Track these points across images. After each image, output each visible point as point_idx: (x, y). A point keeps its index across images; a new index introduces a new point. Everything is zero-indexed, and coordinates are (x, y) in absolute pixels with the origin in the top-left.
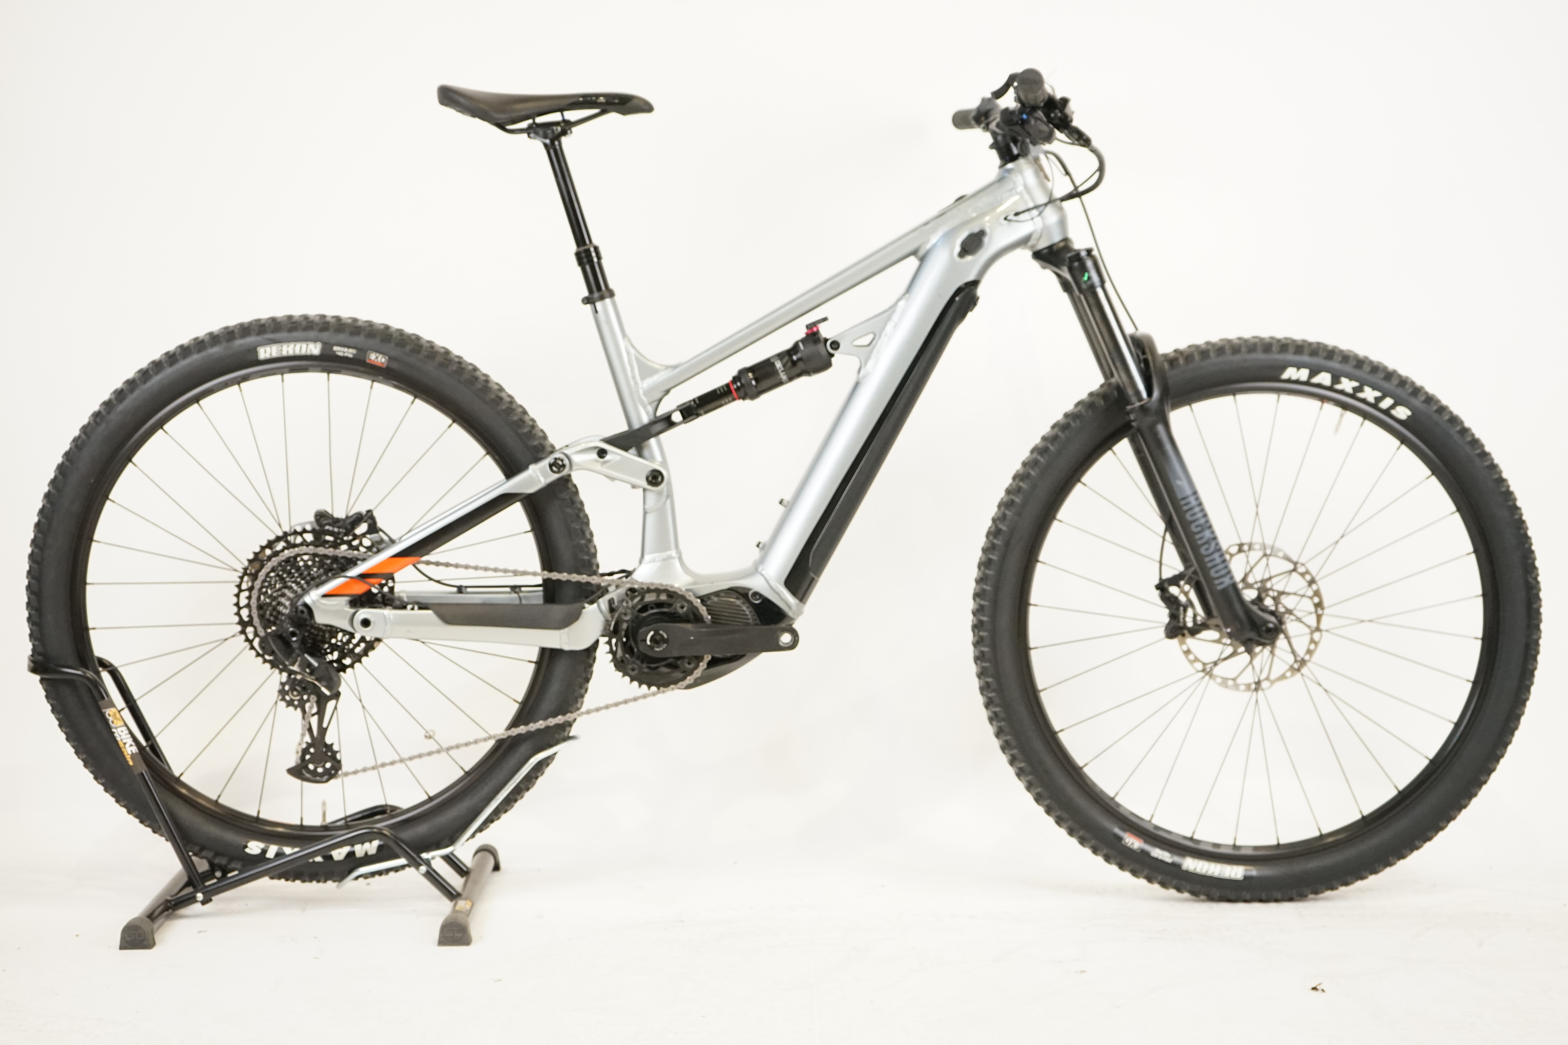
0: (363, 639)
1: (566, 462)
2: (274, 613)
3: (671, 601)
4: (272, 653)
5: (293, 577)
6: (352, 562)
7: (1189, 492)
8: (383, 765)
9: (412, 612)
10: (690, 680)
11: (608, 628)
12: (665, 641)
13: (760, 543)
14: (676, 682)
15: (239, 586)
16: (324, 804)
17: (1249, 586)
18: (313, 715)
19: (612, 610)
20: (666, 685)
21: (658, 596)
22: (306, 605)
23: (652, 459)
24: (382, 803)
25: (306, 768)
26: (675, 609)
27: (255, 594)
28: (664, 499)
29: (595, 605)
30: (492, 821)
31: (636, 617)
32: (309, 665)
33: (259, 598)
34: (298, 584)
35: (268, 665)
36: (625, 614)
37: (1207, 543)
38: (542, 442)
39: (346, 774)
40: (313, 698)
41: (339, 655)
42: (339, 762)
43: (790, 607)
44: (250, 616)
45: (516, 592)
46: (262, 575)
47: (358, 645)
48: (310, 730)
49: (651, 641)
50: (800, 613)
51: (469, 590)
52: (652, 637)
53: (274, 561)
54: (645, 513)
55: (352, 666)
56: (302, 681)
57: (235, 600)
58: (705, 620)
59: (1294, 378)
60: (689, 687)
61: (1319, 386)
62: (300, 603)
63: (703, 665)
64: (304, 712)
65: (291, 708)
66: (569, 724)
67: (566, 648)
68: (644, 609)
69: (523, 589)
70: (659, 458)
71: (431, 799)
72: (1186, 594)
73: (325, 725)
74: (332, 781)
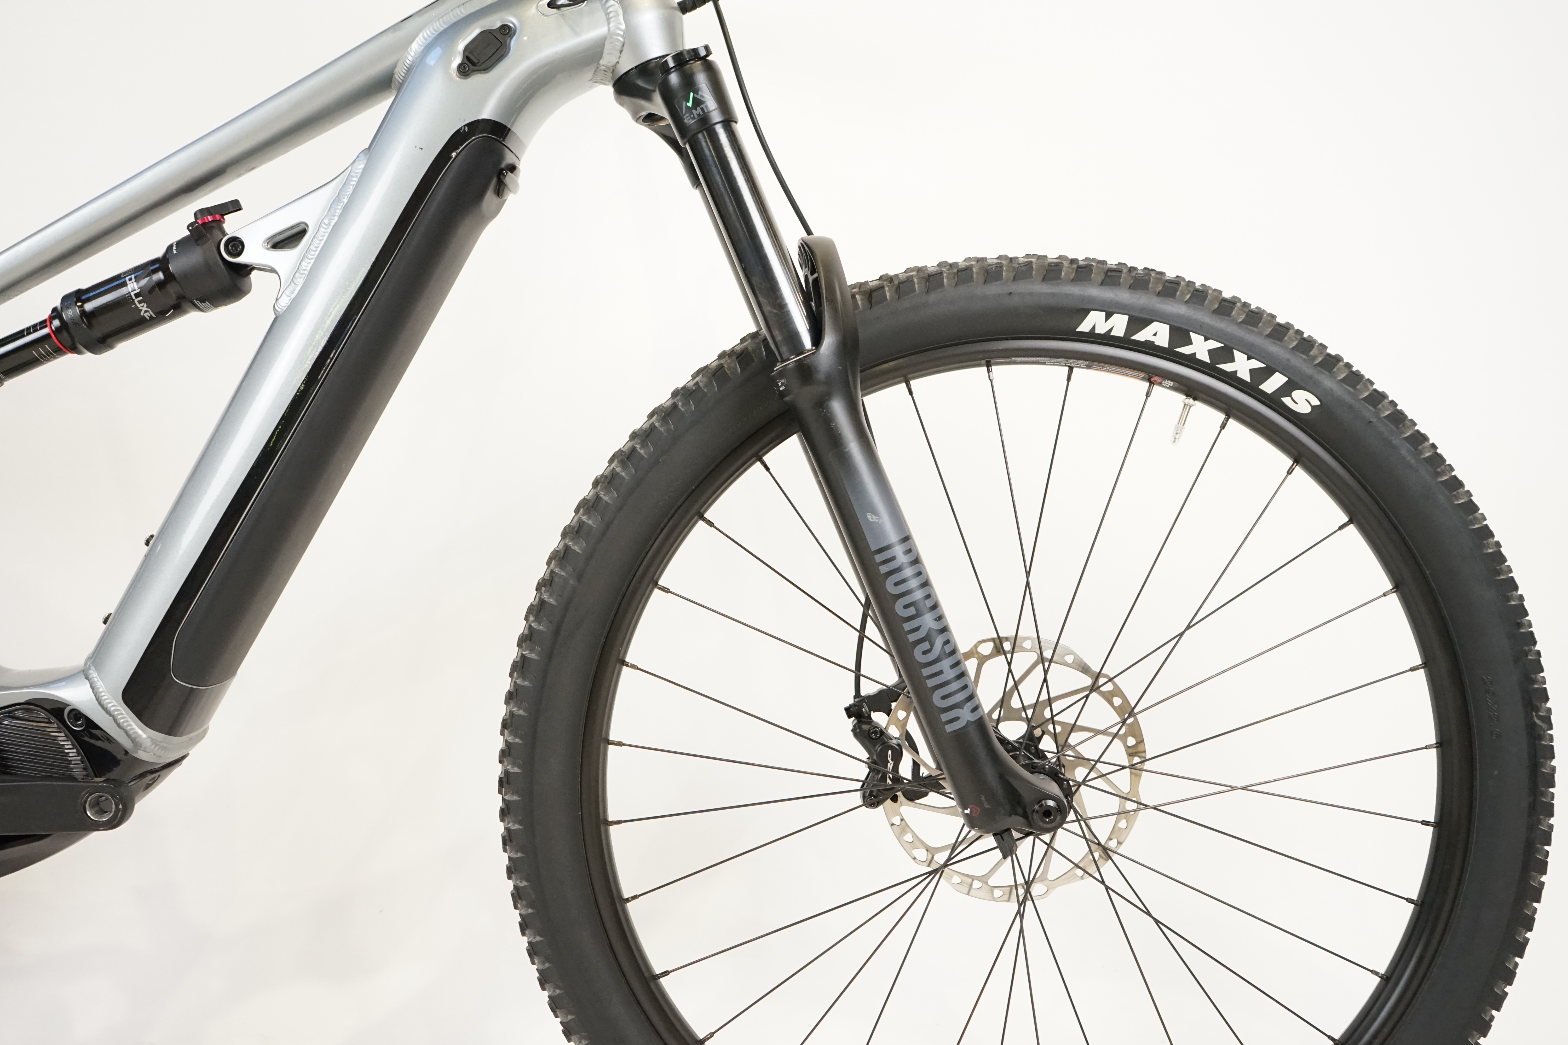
7: (893, 536)
17: (1012, 715)
37: (928, 638)
59: (1101, 330)
61: (1148, 348)
72: (903, 725)
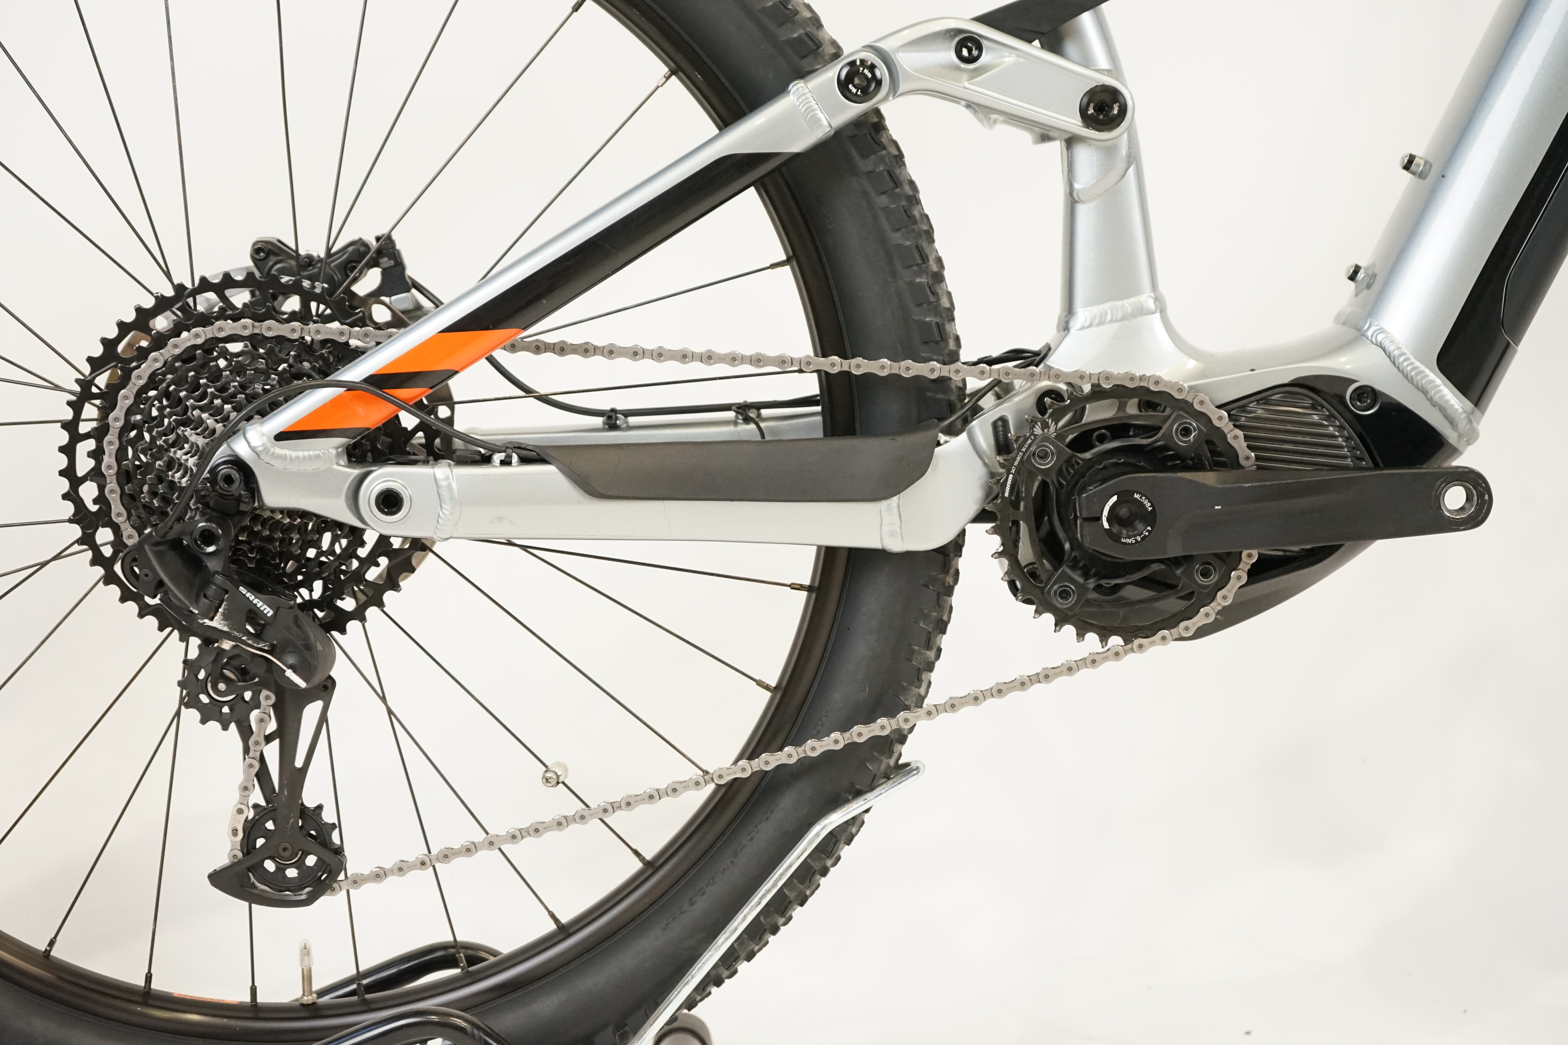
0: (383, 542)
1: (881, 72)
2: (161, 489)
3: (1149, 418)
4: (159, 586)
5: (204, 396)
6: (347, 355)
8: (447, 856)
9: (506, 469)
10: (1206, 614)
11: (996, 489)
12: (1150, 518)
13: (1357, 270)
14: (1171, 622)
15: (70, 426)
16: (306, 951)
18: (269, 739)
19: (1003, 446)
20: (1149, 631)
21: (1122, 407)
22: (238, 463)
23: (1087, 61)
24: (446, 937)
25: (257, 867)
26: (1168, 436)
27: (111, 443)
28: (1121, 164)
29: (964, 436)
30: (719, 982)
31: (1069, 462)
32: (253, 615)
33: (121, 455)
34: (216, 412)
35: (152, 621)
36: (1044, 456)
38: (810, 29)
39: (357, 882)
40: (267, 698)
41: (325, 588)
42: (339, 851)
43: (1452, 423)
44: (101, 499)
45: (747, 420)
46: (126, 398)
47: (371, 560)
48: (263, 775)
49: (1108, 520)
50: (1471, 436)
51: (632, 420)
52: (1112, 509)
53: (155, 360)
54: (1072, 202)
55: (359, 614)
56: (234, 656)
57: (63, 461)
58: (1243, 462)
60: (1202, 632)
62: (220, 455)
63: (1239, 576)
64: (246, 732)
65: (214, 726)
66: (901, 737)
67: (896, 546)
68: (1083, 441)
69: (765, 412)
70: (1103, 62)
71: (564, 931)
73: (299, 763)
74: (324, 901)
